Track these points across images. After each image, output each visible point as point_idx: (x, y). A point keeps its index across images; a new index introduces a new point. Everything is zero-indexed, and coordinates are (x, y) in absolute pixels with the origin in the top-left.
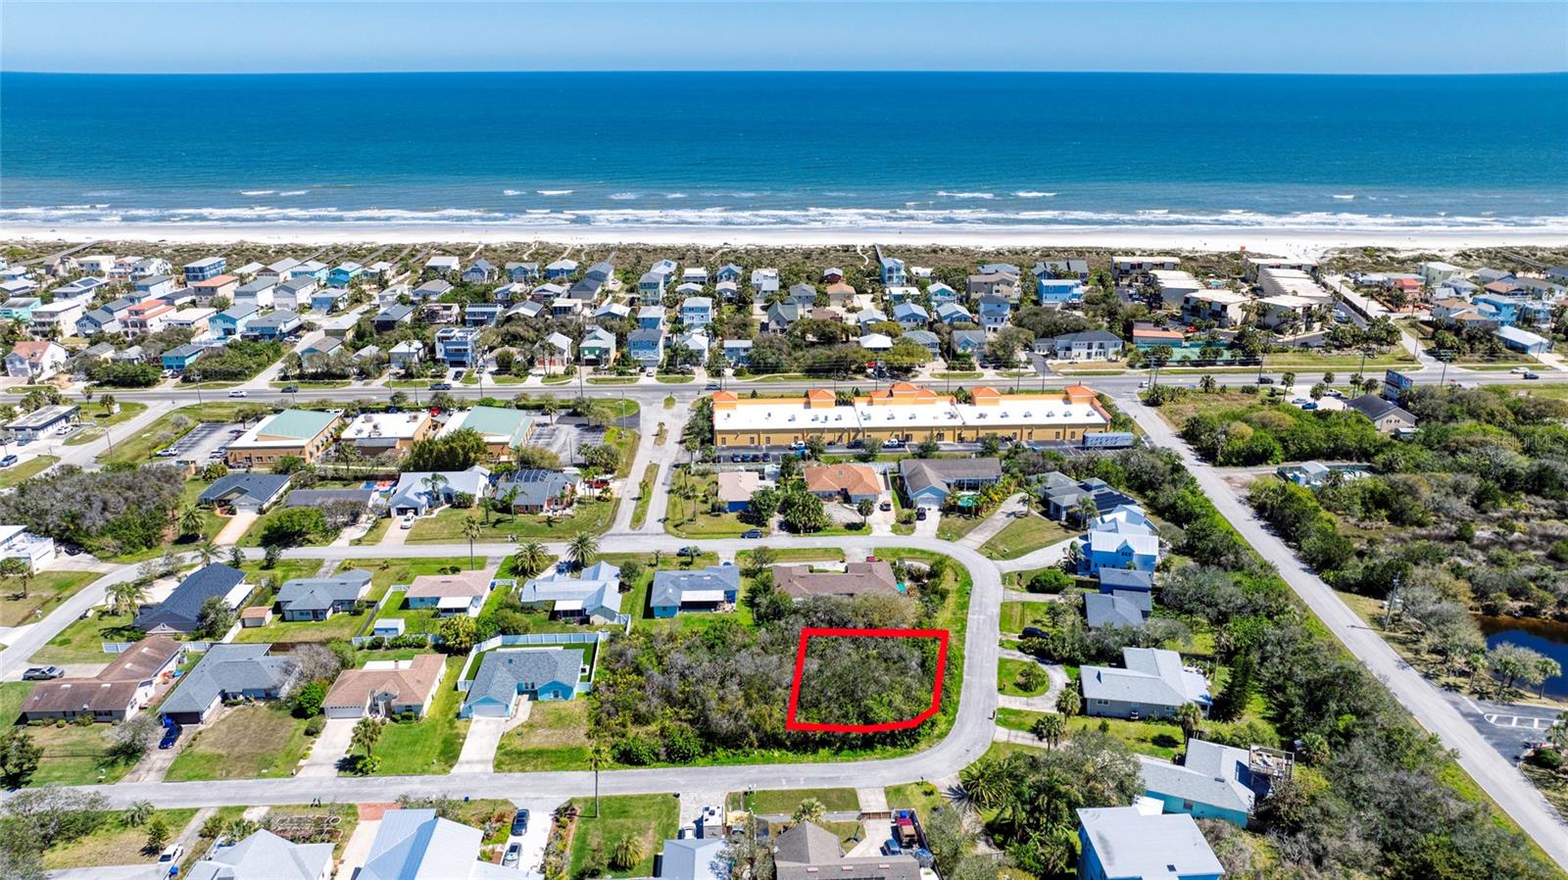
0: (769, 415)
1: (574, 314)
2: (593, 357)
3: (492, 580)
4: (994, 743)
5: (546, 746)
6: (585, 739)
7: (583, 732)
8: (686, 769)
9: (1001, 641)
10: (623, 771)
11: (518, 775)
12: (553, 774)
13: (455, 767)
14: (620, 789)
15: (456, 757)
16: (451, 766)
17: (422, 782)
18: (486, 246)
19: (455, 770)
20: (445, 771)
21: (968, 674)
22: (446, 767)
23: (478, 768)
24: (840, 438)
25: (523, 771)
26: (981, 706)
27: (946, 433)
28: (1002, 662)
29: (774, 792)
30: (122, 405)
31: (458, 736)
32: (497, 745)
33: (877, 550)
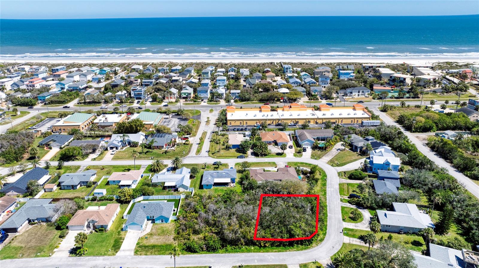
0: (247, 114)
1: (179, 82)
2: (185, 96)
3: (142, 174)
4: (344, 243)
5: (156, 243)
6: (172, 240)
7: (172, 237)
8: (214, 254)
9: (341, 199)
10: (188, 255)
11: (144, 256)
12: (158, 256)
13: (118, 252)
14: (186, 264)
15: (119, 248)
16: (117, 252)
17: (104, 260)
18: (153, 63)
19: (118, 254)
20: (114, 255)
21: (329, 213)
22: (114, 253)
23: (128, 253)
24: (273, 122)
25: (146, 255)
26: (337, 227)
27: (311, 121)
28: (343, 208)
29: (252, 266)
30: (21, 112)
31: (121, 238)
32: (136, 243)
33: (289, 163)
